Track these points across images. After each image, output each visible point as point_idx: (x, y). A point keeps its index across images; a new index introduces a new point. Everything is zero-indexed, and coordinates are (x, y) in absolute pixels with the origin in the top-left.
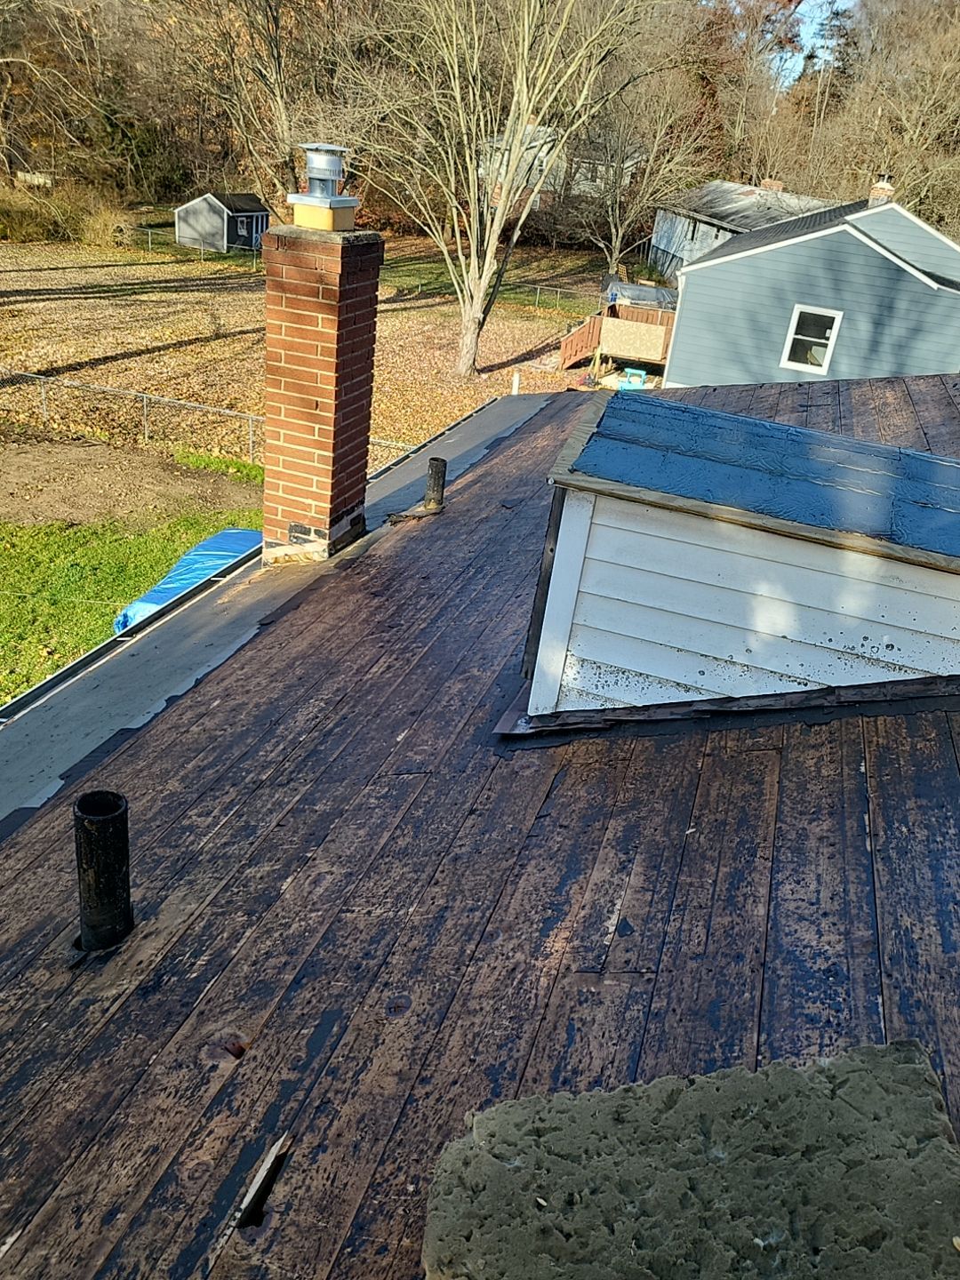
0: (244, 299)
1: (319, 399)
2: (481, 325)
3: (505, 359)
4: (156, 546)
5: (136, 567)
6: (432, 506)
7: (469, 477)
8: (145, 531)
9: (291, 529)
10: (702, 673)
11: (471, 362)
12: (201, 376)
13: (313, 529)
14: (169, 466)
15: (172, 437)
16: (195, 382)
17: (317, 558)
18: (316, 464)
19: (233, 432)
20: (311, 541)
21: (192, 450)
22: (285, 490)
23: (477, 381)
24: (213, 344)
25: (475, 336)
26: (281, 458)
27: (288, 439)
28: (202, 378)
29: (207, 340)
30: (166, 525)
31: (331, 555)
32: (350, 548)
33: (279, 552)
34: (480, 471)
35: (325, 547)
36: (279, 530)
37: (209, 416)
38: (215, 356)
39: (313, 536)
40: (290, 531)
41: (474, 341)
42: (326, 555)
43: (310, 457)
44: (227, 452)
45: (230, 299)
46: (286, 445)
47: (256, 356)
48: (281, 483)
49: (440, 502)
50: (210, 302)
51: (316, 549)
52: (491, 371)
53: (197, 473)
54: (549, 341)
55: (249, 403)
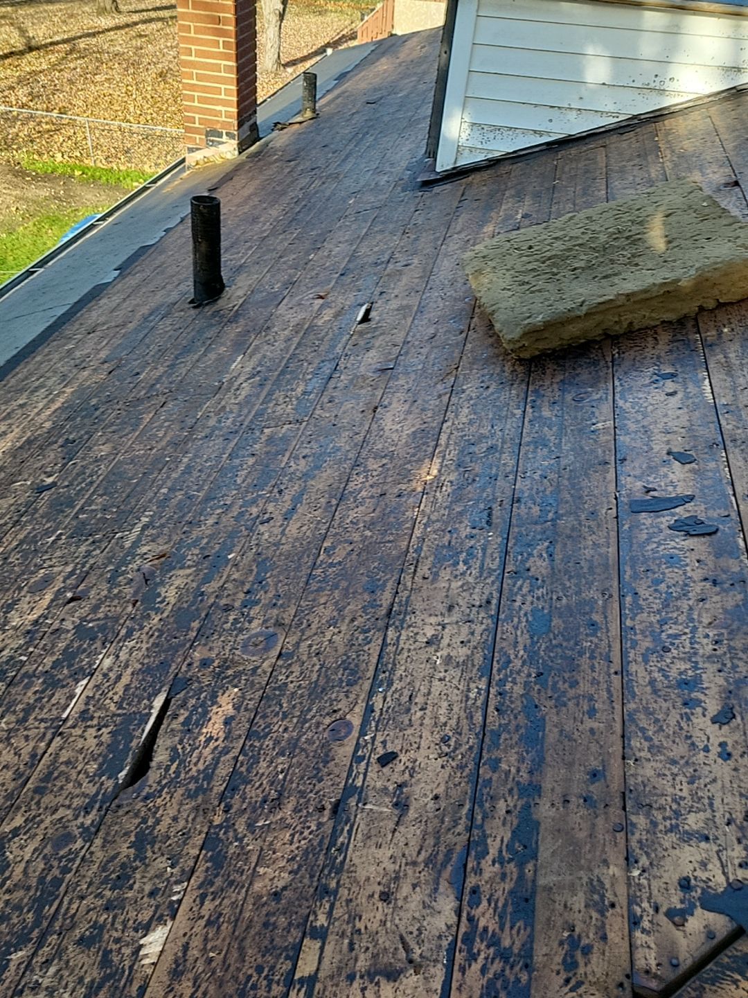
0: (46, 11)
1: (221, 15)
2: (282, 16)
3: (305, 53)
4: (28, 241)
5: (14, 259)
6: (309, 114)
7: (329, 97)
8: (14, 230)
9: (208, 134)
10: (551, 121)
11: (276, 56)
12: (25, 88)
13: (224, 132)
14: (19, 173)
15: (15, 147)
16: (22, 93)
17: (229, 156)
18: (223, 74)
19: (69, 138)
20: (223, 143)
21: (36, 157)
22: (201, 100)
23: (284, 75)
24: (28, 56)
25: (277, 29)
26: (195, 71)
27: (200, 54)
28: (26, 90)
29: (22, 53)
30: (31, 224)
31: (240, 153)
32: (252, 148)
33: (198, 156)
34: (336, 92)
35: (236, 146)
36: (198, 136)
37: (44, 125)
38: (34, 68)
39: (225, 138)
40: (207, 136)
41: (277, 33)
42: (236, 153)
43: (217, 68)
44: (70, 157)
45: (32, 11)
46: (197, 59)
47: (72, 65)
48: (196, 94)
49: (314, 110)
50: (14, 16)
51: (228, 150)
52: (294, 64)
53: (47, 177)
54: (344, 32)
55: (77, 110)
